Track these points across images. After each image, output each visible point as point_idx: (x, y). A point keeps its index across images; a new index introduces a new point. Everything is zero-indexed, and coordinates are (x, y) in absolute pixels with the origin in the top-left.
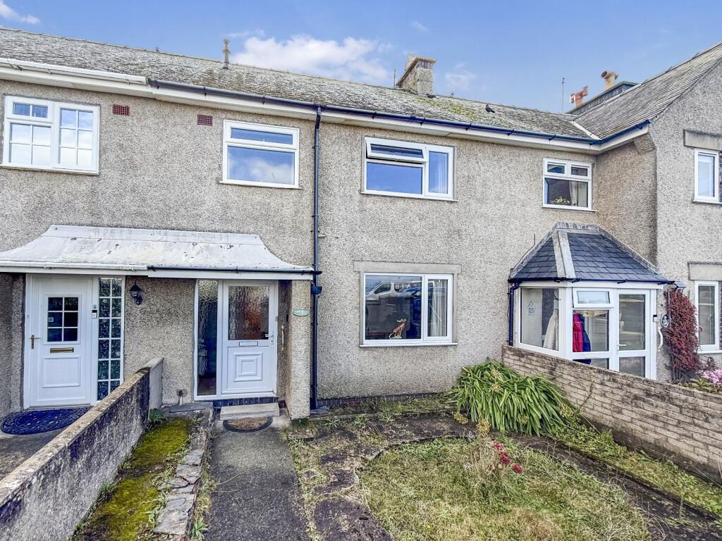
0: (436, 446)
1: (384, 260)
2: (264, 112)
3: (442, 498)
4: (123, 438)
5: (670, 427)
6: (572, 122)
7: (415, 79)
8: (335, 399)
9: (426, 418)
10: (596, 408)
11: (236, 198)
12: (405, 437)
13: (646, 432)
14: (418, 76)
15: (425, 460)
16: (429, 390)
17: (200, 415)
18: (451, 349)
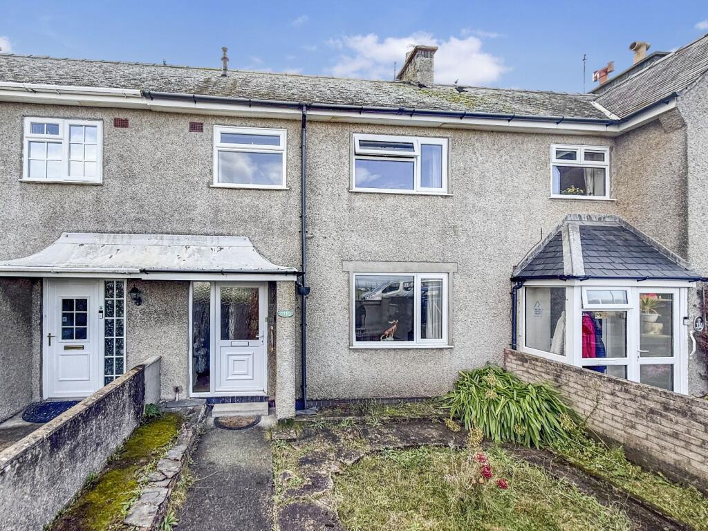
0: (421, 454)
1: (373, 259)
2: (252, 115)
3: (416, 509)
4: (113, 431)
5: (693, 448)
6: (592, 103)
7: (415, 70)
8: (325, 400)
9: (416, 424)
10: (606, 420)
11: (226, 202)
12: (390, 442)
13: (664, 452)
14: (418, 67)
15: (407, 468)
16: (423, 394)
17: (193, 411)
18: (447, 352)
